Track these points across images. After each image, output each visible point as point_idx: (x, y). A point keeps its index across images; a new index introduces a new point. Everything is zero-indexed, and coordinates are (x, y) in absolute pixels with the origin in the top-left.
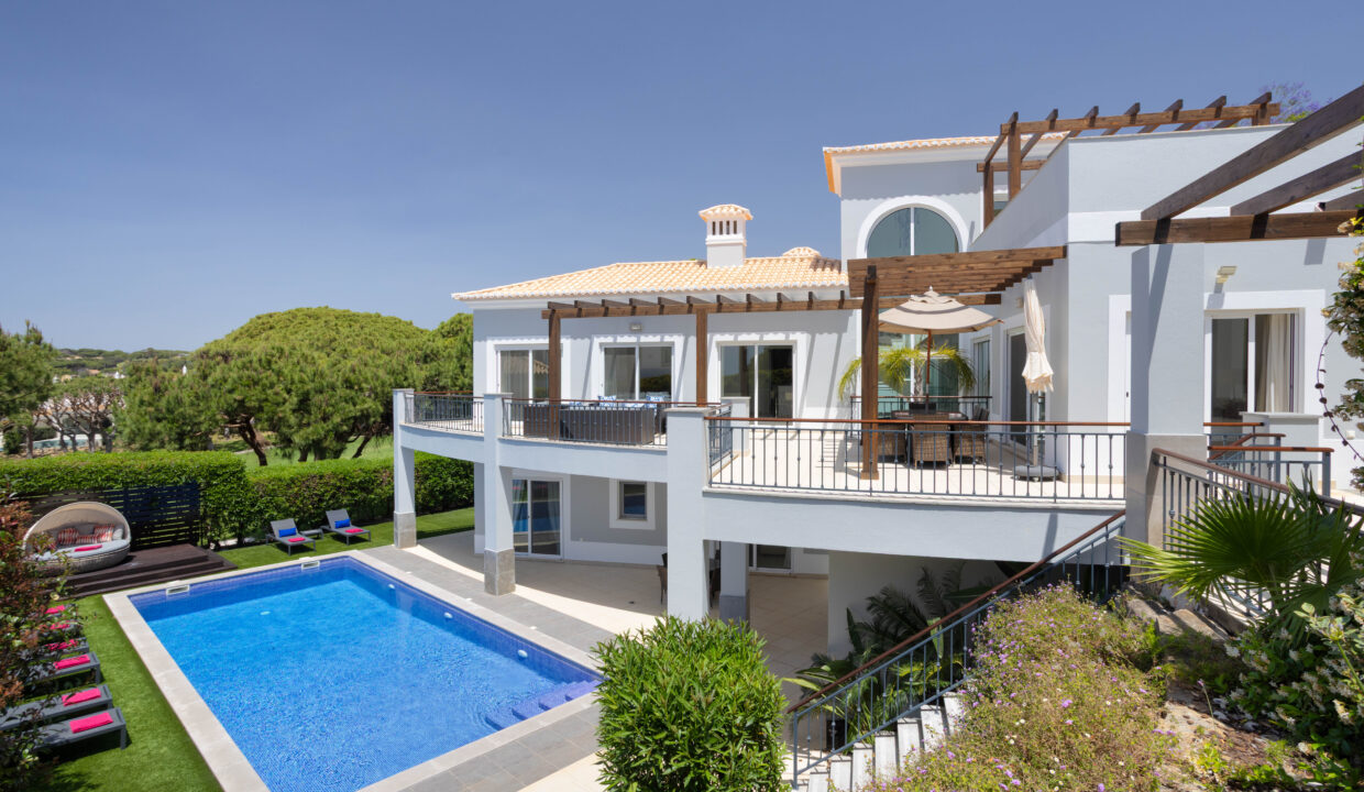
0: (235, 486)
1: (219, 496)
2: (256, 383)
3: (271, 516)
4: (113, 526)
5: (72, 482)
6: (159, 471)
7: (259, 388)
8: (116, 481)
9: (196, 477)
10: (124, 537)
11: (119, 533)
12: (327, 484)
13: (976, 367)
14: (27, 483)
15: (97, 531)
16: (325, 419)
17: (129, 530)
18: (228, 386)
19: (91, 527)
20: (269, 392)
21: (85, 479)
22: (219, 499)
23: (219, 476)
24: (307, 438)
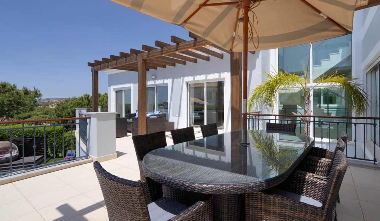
13: (369, 93)
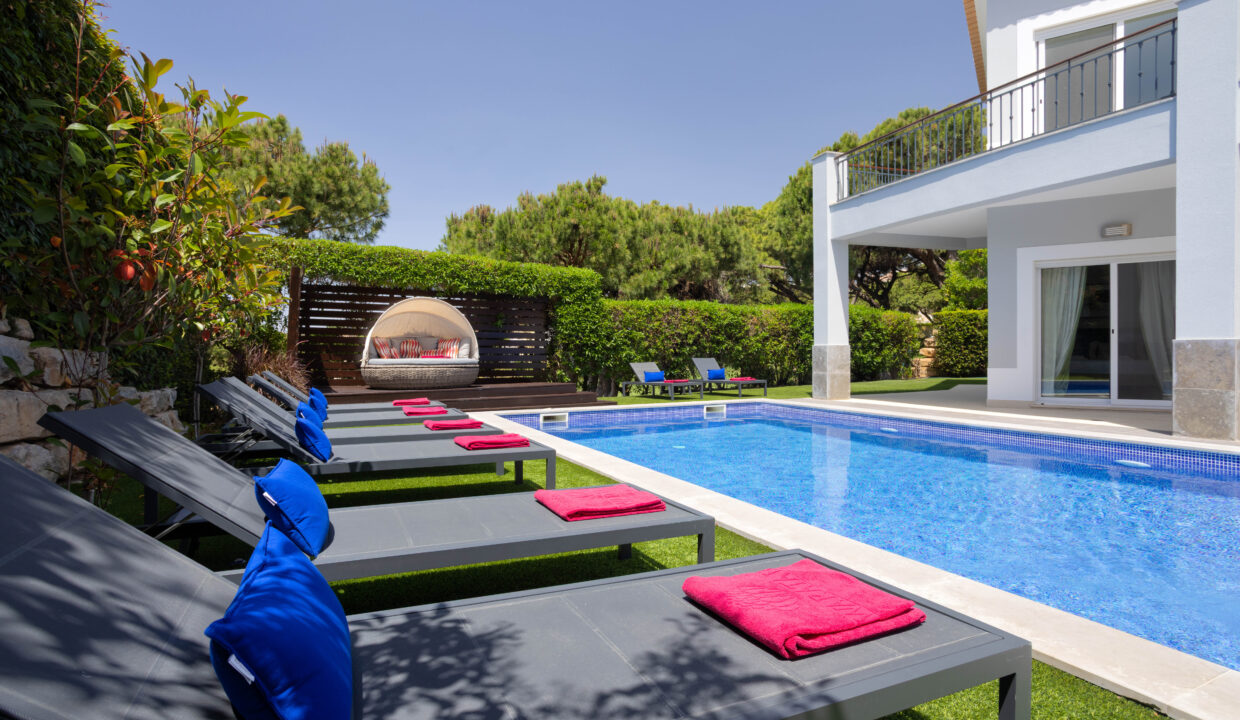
0: (590, 307)
1: (573, 318)
2: (591, 206)
3: (628, 355)
4: (459, 340)
5: (416, 274)
6: (507, 273)
7: (594, 211)
8: (462, 279)
9: (547, 287)
10: (470, 355)
11: (465, 350)
12: (690, 322)
14: (370, 269)
15: (440, 345)
16: (657, 265)
17: (476, 346)
18: (561, 208)
19: (435, 341)
20: (605, 217)
21: (429, 271)
22: (573, 323)
23: (572, 291)
24: (639, 286)
